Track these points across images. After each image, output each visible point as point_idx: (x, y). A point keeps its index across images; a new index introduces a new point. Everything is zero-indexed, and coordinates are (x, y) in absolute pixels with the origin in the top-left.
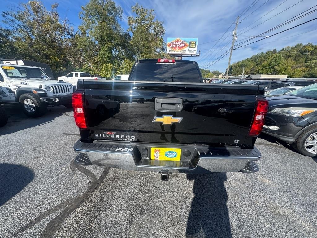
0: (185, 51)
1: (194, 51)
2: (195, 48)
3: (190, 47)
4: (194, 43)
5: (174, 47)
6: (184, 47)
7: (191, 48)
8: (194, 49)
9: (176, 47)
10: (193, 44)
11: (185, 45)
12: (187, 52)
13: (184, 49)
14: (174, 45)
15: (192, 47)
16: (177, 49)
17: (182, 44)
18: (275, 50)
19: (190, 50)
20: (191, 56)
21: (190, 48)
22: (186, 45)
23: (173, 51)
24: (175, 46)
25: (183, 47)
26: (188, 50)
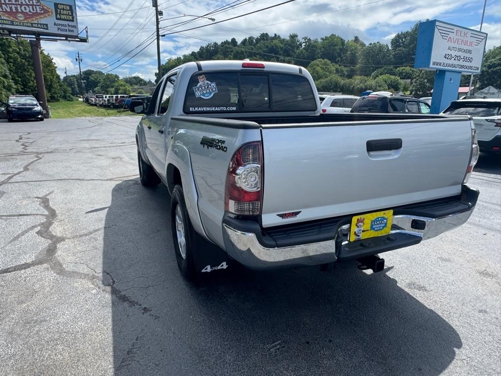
0: (47, 25)
1: (71, 28)
2: (73, 21)
3: (58, 16)
4: (68, 8)
5: (8, 10)
6: (41, 14)
7: (60, 19)
8: (71, 23)
9: (14, 10)
10: (63, 9)
11: (43, 9)
12: (53, 29)
13: (43, 21)
14: (6, 4)
15: (63, 17)
16: (21, 17)
17: (32, 5)
18: (234, 40)
19: (62, 25)
20: (66, 40)
21: (57, 19)
22: (46, 12)
23: (6, 22)
24: (11, 8)
25: (36, 14)
26: (55, 24)
